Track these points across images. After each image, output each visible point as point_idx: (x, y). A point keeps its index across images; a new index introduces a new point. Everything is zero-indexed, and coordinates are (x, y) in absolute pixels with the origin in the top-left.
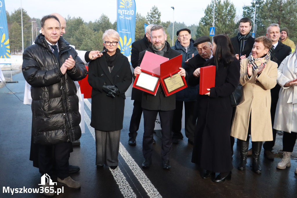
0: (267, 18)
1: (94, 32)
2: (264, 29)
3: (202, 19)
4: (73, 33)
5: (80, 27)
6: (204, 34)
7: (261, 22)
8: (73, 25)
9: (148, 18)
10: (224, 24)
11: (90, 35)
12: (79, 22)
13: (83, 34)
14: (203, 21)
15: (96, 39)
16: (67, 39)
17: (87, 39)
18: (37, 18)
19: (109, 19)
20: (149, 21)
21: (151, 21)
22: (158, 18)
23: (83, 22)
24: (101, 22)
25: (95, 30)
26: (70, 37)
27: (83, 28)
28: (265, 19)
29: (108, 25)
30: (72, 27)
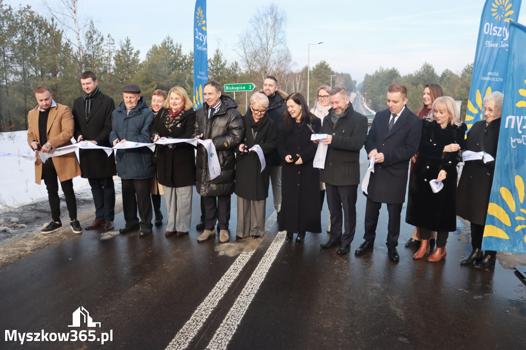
1: (412, 87)
4: (384, 89)
5: (394, 80)
8: (385, 79)
12: (393, 74)
15: (414, 97)
18: (345, 73)
19: (433, 69)
23: (398, 74)
24: (423, 74)
25: (413, 84)
26: (379, 95)
29: (432, 77)
30: (384, 81)
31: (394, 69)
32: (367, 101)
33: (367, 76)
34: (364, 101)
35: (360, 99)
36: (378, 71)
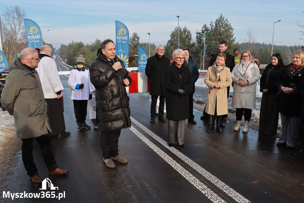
0: (212, 41)
2: (211, 47)
3: (169, 41)
5: (82, 49)
6: (171, 51)
7: (209, 43)
8: (76, 48)
9: (130, 41)
10: (184, 44)
11: (89, 54)
12: (80, 45)
13: (83, 53)
14: (169, 43)
16: (72, 57)
17: (87, 57)
20: (131, 43)
21: (133, 43)
22: (137, 41)
23: (83, 45)
24: (96, 45)
25: (92, 50)
27: (83, 50)
28: (211, 41)
30: (76, 49)
31: (81, 42)
32: (64, 60)
33: (62, 45)
34: (62, 60)
35: (59, 59)
36: (71, 43)
